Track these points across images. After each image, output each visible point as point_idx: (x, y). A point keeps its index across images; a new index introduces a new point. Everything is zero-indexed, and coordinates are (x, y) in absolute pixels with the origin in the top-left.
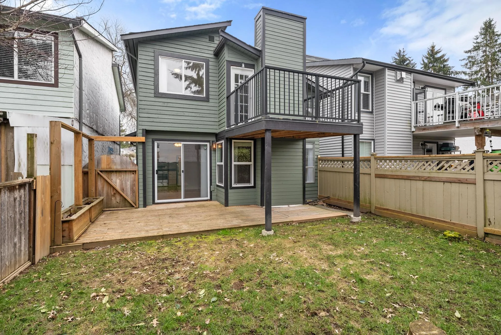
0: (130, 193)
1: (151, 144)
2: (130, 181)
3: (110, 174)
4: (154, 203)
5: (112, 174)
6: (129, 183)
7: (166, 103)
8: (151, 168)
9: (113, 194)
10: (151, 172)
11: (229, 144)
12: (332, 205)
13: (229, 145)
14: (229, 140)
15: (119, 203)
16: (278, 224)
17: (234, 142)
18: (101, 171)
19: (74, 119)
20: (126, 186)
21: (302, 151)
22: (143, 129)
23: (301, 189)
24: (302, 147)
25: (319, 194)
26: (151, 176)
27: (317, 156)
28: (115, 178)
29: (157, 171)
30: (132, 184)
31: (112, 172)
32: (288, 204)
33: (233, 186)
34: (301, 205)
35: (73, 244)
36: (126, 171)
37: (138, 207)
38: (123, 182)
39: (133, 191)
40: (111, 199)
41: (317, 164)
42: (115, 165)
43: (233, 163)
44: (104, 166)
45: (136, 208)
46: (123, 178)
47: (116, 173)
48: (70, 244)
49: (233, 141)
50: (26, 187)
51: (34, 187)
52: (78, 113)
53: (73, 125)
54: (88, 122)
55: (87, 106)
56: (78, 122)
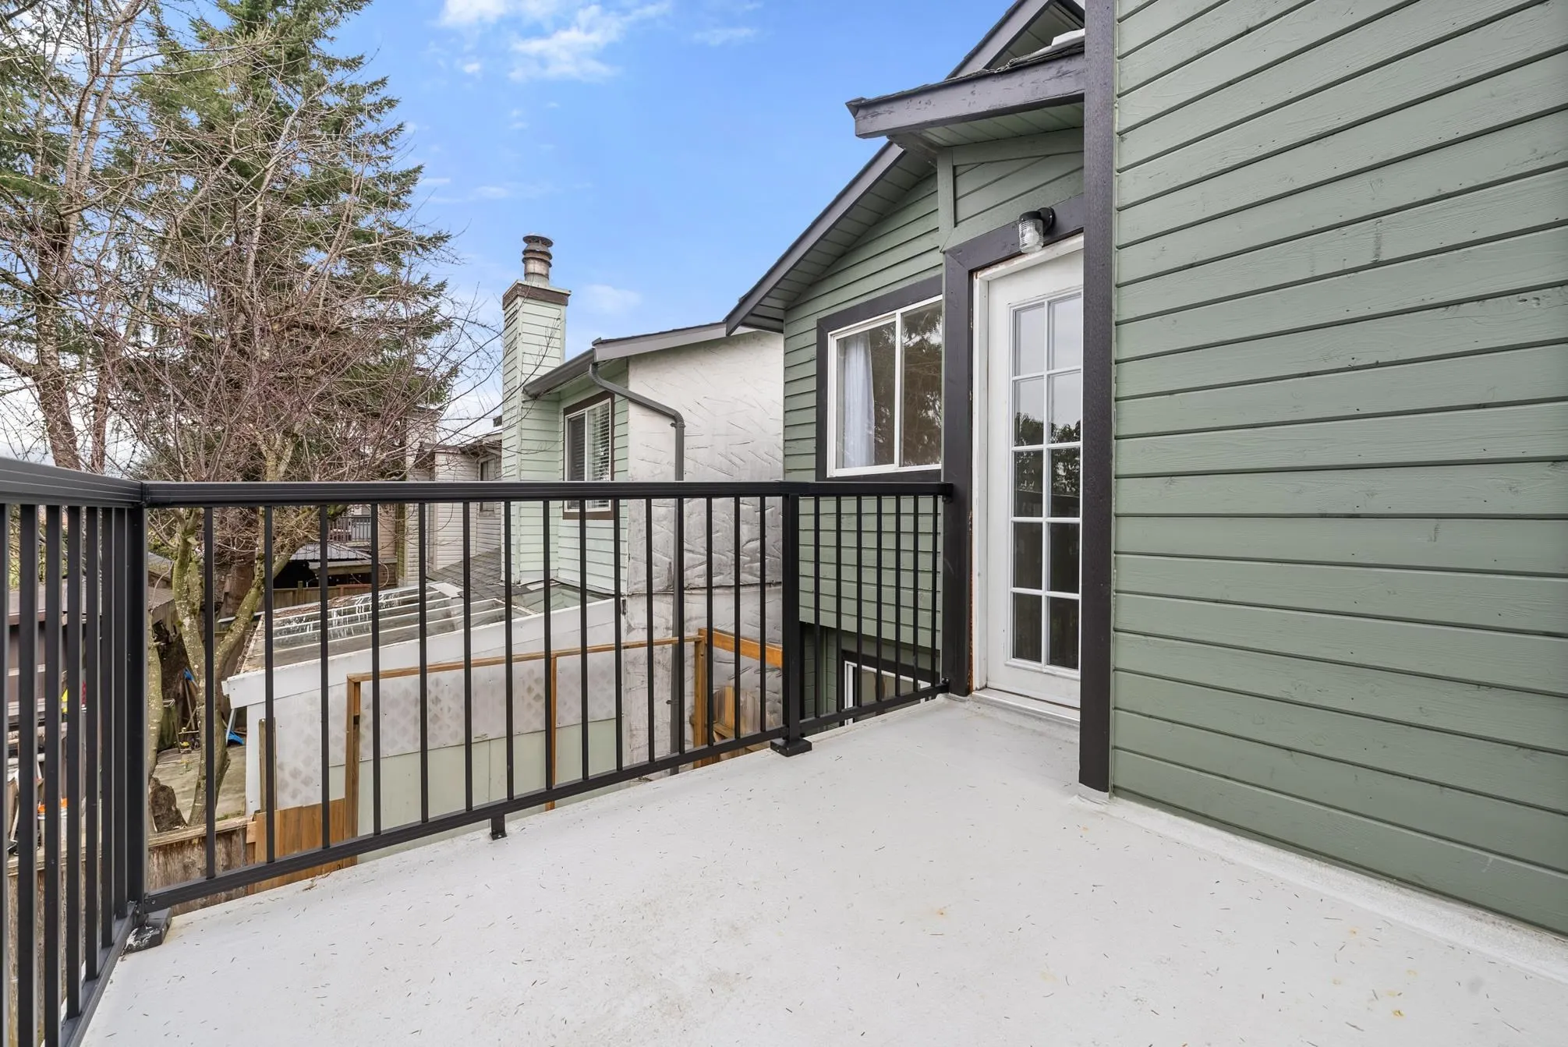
1: (834, 667)
19: (626, 598)
44: (728, 719)
50: (234, 837)
51: (250, 839)
52: (665, 573)
53: (624, 613)
54: (756, 576)
55: (750, 530)
56: (658, 598)
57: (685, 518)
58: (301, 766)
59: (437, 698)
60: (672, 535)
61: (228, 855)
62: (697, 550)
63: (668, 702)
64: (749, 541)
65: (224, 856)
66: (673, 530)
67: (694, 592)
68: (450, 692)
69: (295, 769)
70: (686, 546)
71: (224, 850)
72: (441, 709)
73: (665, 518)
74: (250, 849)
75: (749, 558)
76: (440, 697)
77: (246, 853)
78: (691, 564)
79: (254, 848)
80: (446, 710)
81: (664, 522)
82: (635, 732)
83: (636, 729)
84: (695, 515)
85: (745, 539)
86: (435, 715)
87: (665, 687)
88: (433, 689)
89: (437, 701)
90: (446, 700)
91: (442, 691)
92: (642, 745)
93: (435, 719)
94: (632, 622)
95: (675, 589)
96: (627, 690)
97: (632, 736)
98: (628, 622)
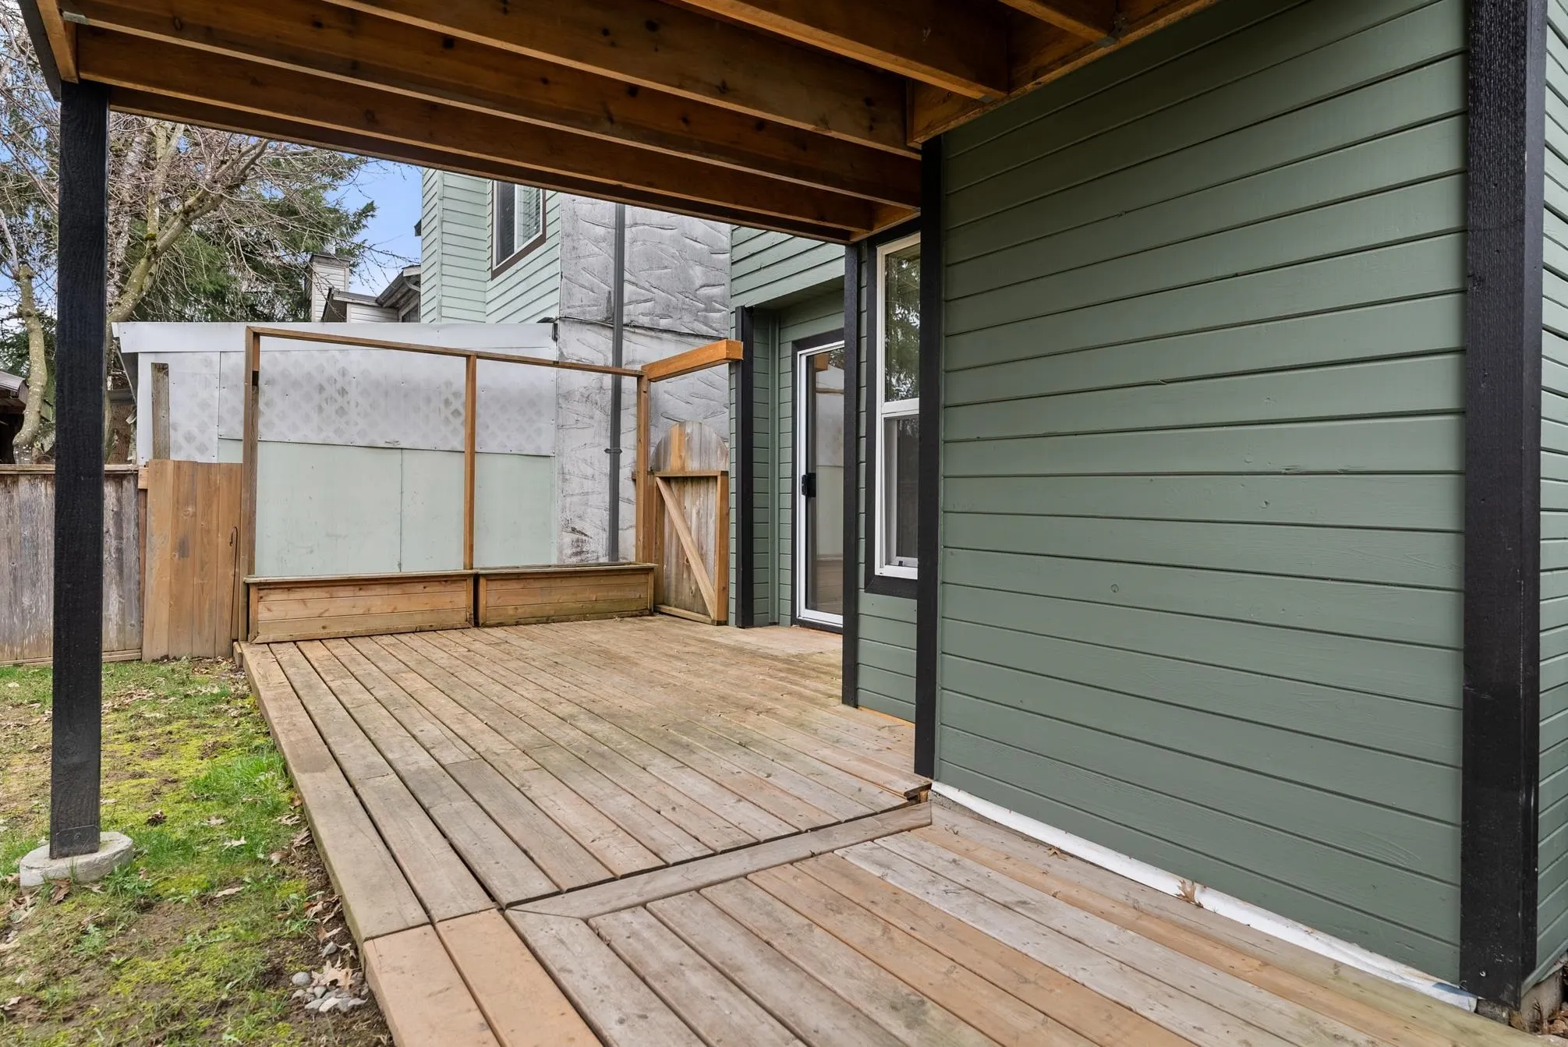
3: (682, 487)
4: (795, 621)
5: (688, 488)
8: (788, 470)
10: (788, 485)
19: (558, 322)
26: (788, 500)
28: (690, 505)
37: (723, 623)
44: (675, 464)
45: (716, 623)
50: (125, 483)
51: (141, 485)
52: (604, 302)
53: (555, 339)
54: (711, 327)
55: (705, 274)
56: (596, 329)
57: (627, 245)
58: (195, 431)
59: (343, 389)
60: (612, 261)
61: (119, 500)
62: (641, 284)
63: (606, 451)
64: (704, 286)
65: (114, 501)
66: (613, 255)
67: (637, 330)
68: (357, 387)
69: (189, 433)
70: (627, 276)
71: (114, 494)
72: (348, 403)
73: (604, 240)
74: (142, 495)
75: (703, 306)
76: (347, 389)
77: (137, 501)
78: (634, 298)
79: (146, 496)
80: (353, 404)
81: (604, 244)
82: (568, 477)
83: (569, 473)
84: (639, 243)
85: (698, 283)
86: (342, 408)
87: (603, 433)
88: (339, 378)
89: (343, 392)
90: (353, 394)
91: (350, 383)
92: (577, 492)
93: (341, 411)
94: (564, 351)
95: (615, 322)
96: (560, 427)
97: (565, 480)
98: (560, 349)
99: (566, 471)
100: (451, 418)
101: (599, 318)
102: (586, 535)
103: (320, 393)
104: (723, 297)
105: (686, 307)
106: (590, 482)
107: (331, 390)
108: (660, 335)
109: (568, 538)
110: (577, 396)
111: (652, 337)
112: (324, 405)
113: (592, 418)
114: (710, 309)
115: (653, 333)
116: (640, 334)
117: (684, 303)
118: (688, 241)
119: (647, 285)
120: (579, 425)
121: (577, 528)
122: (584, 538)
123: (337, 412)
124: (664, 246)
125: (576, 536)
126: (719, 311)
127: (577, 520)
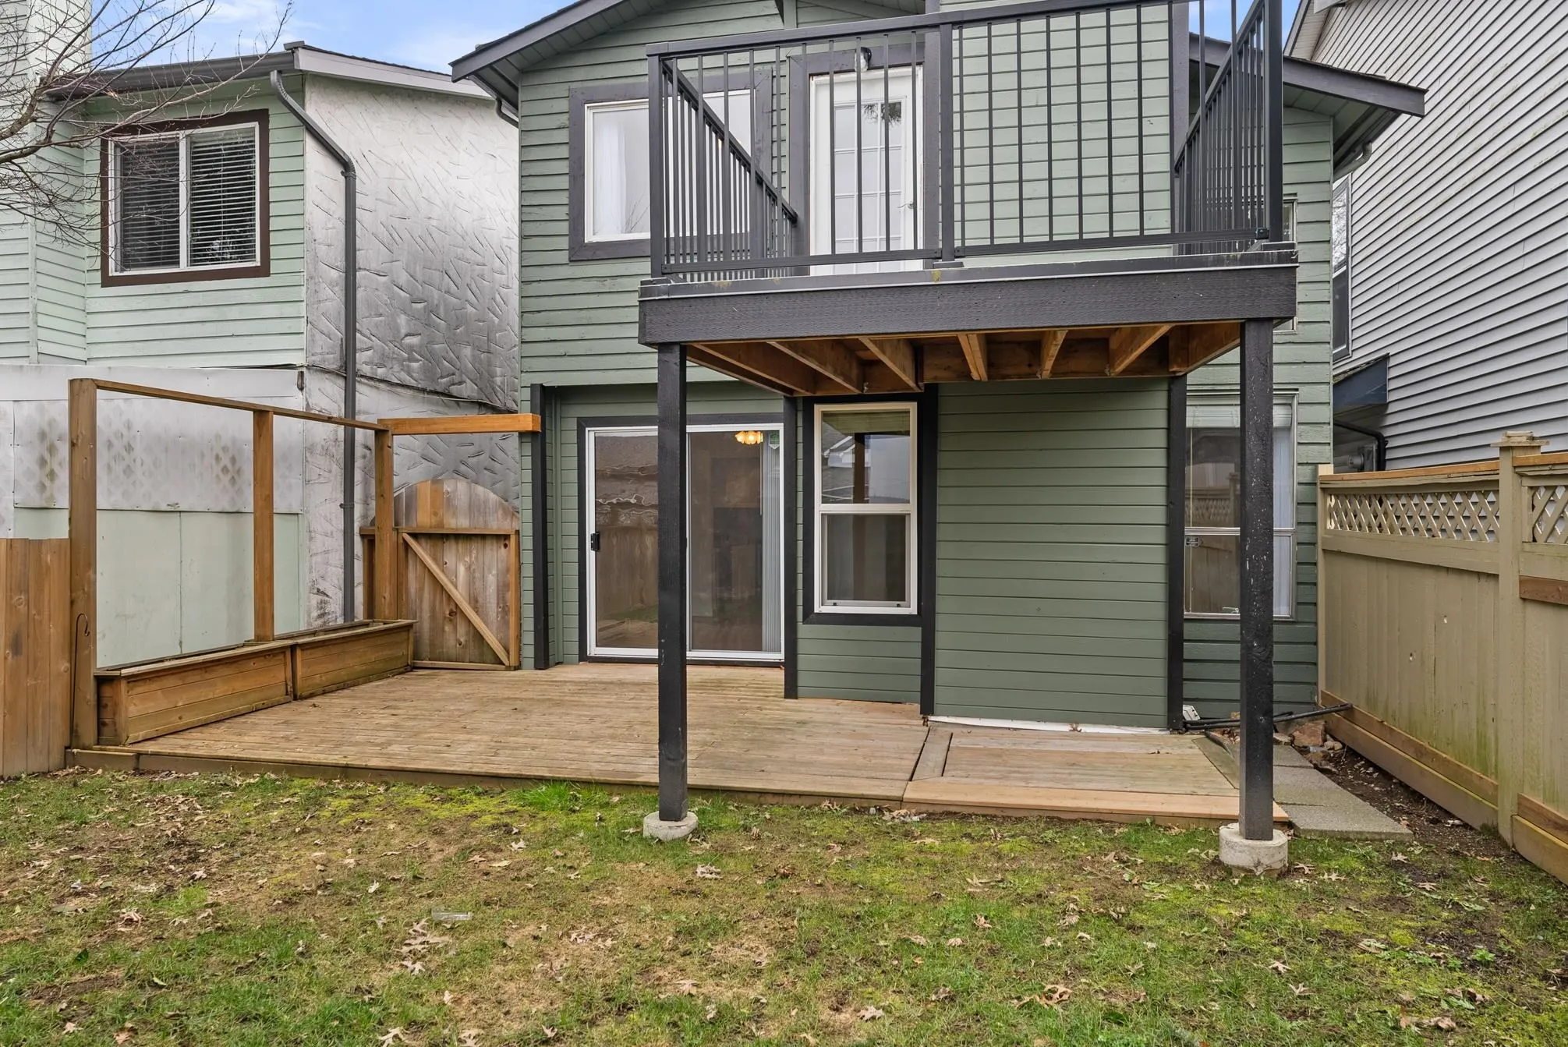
0: (495, 615)
1: (573, 437)
2: (494, 572)
3: (440, 543)
4: (583, 657)
5: (447, 544)
6: (492, 580)
7: (609, 281)
8: (574, 528)
9: (448, 612)
10: (574, 542)
11: (800, 423)
12: (1362, 758)
13: (800, 431)
14: (800, 406)
15: (465, 647)
16: (808, 801)
17: (826, 416)
18: (415, 536)
19: (304, 370)
20: (484, 588)
21: (1163, 444)
22: (533, 386)
23: (1160, 649)
24: (1163, 423)
25: (1322, 686)
26: (574, 555)
27: (1316, 471)
28: (454, 559)
29: (596, 538)
30: (501, 584)
31: (445, 537)
32: (1074, 717)
33: (818, 608)
34: (1155, 732)
35: (116, 751)
36: (483, 537)
37: (518, 668)
38: (477, 575)
39: (503, 608)
40: (443, 630)
41: (1315, 513)
42: (454, 515)
43: (820, 508)
44: (423, 519)
45: (508, 668)
46: (477, 558)
47: (457, 543)
48: (109, 750)
49: (819, 409)
52: (338, 349)
53: (301, 389)
54: (412, 377)
55: (408, 322)
56: (332, 377)
59: (129, 445)
60: (343, 307)
62: (364, 331)
63: (341, 506)
64: (407, 335)
66: (343, 300)
67: (362, 380)
68: (141, 443)
72: (134, 461)
73: (337, 284)
75: (407, 355)
76: (132, 444)
80: (139, 462)
81: (337, 289)
82: (313, 535)
83: (314, 531)
85: (403, 331)
86: (129, 466)
87: (338, 486)
88: (125, 432)
89: (129, 448)
90: (138, 452)
91: (134, 437)
92: (320, 551)
93: (128, 471)
94: (310, 401)
95: (347, 372)
96: (307, 482)
97: (311, 539)
98: (307, 400)
99: (312, 529)
100: (222, 476)
101: (335, 366)
102: (327, 596)
103: (109, 449)
104: (421, 346)
105: (395, 356)
106: (330, 539)
107: (118, 446)
108: (377, 384)
109: (315, 599)
110: (319, 449)
111: (371, 386)
112: (112, 463)
113: (330, 472)
114: (411, 359)
115: (372, 383)
116: (365, 384)
117: (393, 353)
118: (396, 289)
119: (368, 334)
120: (322, 480)
121: (322, 589)
122: (326, 598)
123: (124, 472)
124: (379, 293)
125: (320, 597)
126: (417, 361)
127: (320, 580)
